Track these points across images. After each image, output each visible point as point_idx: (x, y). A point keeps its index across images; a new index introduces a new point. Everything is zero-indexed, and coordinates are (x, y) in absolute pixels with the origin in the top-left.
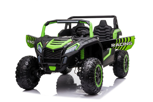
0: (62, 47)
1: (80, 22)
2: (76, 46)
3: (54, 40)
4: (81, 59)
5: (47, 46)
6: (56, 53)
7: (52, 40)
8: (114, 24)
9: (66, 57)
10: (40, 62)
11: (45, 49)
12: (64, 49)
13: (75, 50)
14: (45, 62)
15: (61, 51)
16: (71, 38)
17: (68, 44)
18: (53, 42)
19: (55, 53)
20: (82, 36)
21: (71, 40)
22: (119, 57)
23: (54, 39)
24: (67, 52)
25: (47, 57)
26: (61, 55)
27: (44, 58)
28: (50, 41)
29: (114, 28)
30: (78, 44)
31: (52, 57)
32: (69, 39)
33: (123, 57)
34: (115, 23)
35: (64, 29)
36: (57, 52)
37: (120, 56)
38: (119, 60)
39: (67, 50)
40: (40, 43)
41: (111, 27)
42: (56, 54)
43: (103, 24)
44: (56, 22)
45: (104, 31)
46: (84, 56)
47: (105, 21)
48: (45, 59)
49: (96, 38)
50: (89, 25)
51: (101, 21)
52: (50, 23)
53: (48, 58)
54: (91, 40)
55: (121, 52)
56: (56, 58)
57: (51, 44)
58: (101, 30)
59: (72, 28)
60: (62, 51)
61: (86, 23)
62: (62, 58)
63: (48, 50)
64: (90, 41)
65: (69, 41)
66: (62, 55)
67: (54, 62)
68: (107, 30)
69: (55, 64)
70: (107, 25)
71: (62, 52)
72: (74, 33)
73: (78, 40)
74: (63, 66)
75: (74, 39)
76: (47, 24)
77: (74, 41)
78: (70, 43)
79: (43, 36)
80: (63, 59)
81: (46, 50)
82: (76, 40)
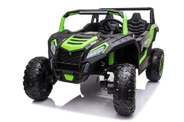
0: (82, 48)
1: (110, 13)
2: (104, 47)
3: (74, 37)
4: (109, 64)
5: (62, 46)
6: (75, 56)
7: (71, 38)
8: (150, 18)
9: (88, 64)
10: (53, 67)
11: (59, 50)
12: (85, 52)
13: (101, 54)
14: (59, 68)
15: (81, 54)
16: (97, 35)
17: (92, 44)
18: (71, 40)
19: (72, 56)
20: (112, 32)
21: (96, 38)
22: (154, 57)
23: (74, 35)
24: (90, 55)
25: (61, 61)
26: (81, 59)
27: (58, 62)
28: (67, 38)
29: (150, 23)
30: (106, 44)
31: (68, 62)
32: (94, 36)
33: (159, 58)
34: (152, 17)
35: (90, 22)
36: (76, 54)
37: (156, 57)
38: (155, 62)
39: (89, 53)
40: (55, 40)
41: (146, 22)
42: (74, 58)
43: (136, 17)
44: (78, 13)
45: (137, 27)
46: (114, 60)
47: (139, 14)
48: (59, 64)
49: (131, 35)
50: (122, 18)
51: (134, 14)
52: (71, 14)
53: (63, 63)
54: (125, 39)
55: (157, 52)
56: (73, 63)
57: (69, 43)
58: (133, 24)
59: (99, 21)
60: (83, 53)
61: (118, 14)
62: (82, 64)
63: (63, 52)
64: (123, 41)
65: (94, 40)
66: (83, 60)
67: (71, 69)
68: (141, 25)
69: (73, 72)
70: (141, 19)
71: (82, 56)
72: (101, 28)
73: (106, 38)
74: (84, 76)
75: (101, 37)
76: (67, 15)
77: (100, 39)
78: (95, 42)
79: (61, 31)
80: (83, 66)
81: (61, 51)
82: (104, 38)
